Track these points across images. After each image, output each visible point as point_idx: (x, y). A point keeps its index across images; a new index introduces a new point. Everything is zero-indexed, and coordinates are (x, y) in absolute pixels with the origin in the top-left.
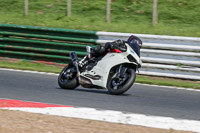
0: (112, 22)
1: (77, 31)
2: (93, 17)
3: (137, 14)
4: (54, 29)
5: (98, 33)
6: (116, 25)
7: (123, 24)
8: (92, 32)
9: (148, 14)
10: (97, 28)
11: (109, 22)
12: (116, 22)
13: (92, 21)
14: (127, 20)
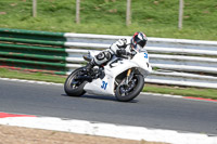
0: (82, 22)
1: (43, 33)
2: (61, 18)
3: (109, 13)
4: (18, 31)
5: (66, 35)
6: (86, 26)
7: (94, 25)
8: (60, 34)
9: (122, 14)
10: (65, 29)
11: (78, 22)
12: (86, 22)
13: (60, 21)
14: (98, 21)
